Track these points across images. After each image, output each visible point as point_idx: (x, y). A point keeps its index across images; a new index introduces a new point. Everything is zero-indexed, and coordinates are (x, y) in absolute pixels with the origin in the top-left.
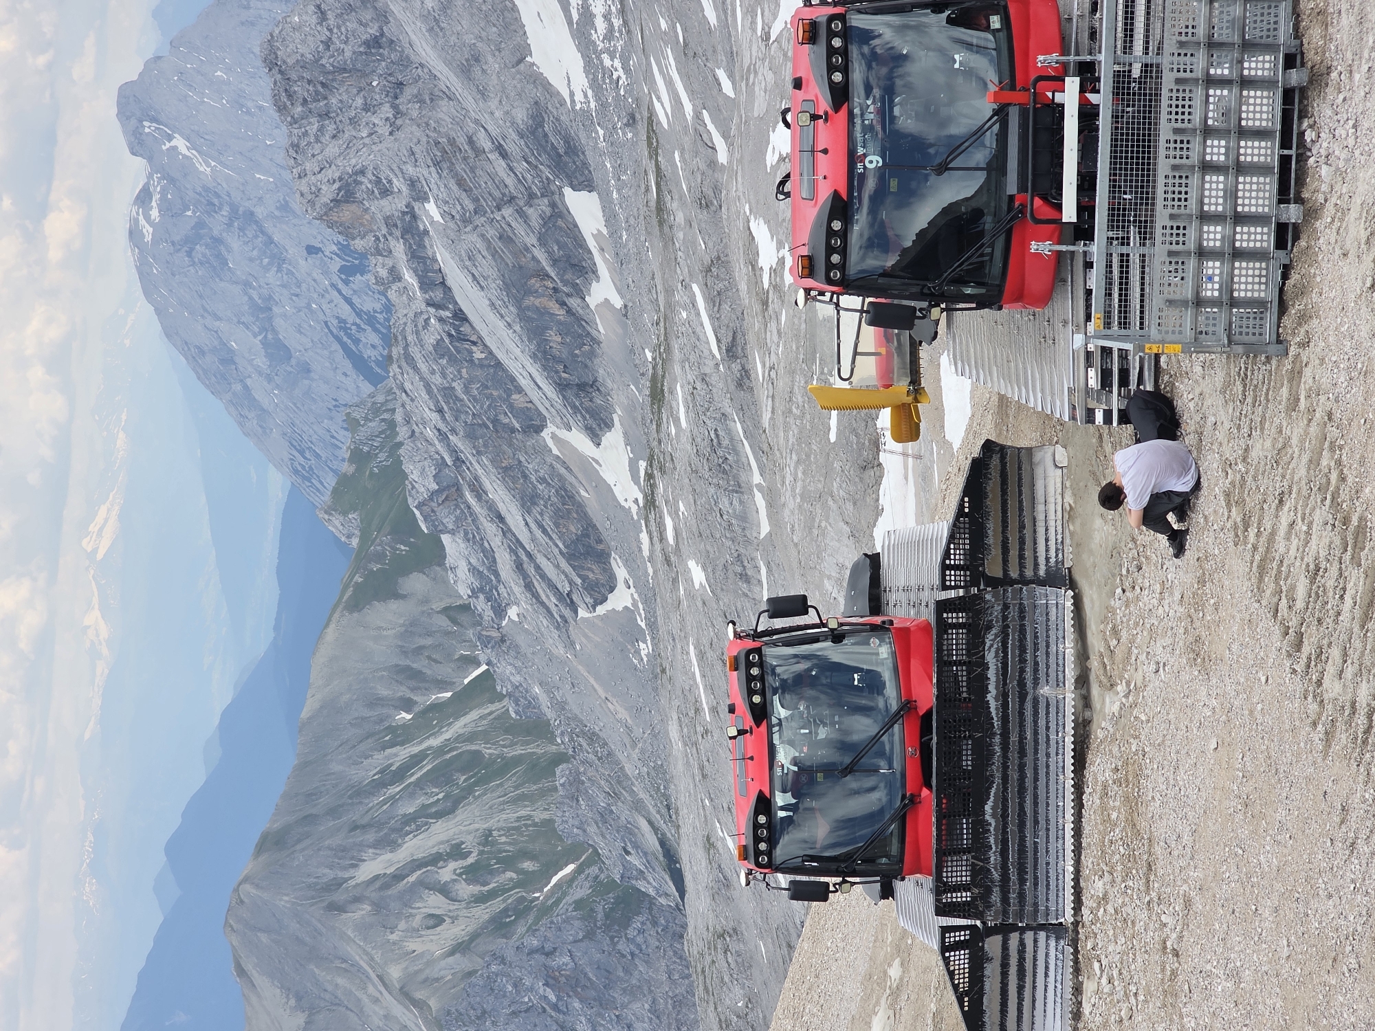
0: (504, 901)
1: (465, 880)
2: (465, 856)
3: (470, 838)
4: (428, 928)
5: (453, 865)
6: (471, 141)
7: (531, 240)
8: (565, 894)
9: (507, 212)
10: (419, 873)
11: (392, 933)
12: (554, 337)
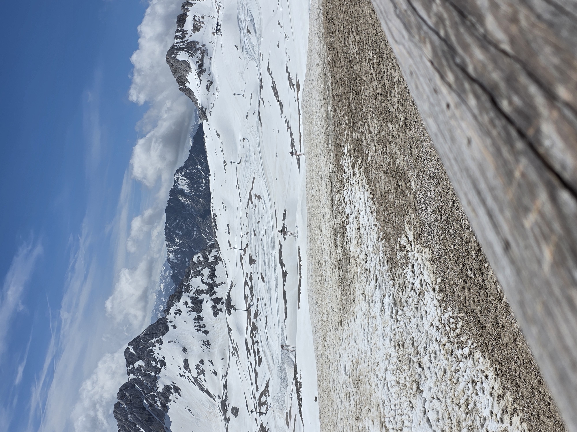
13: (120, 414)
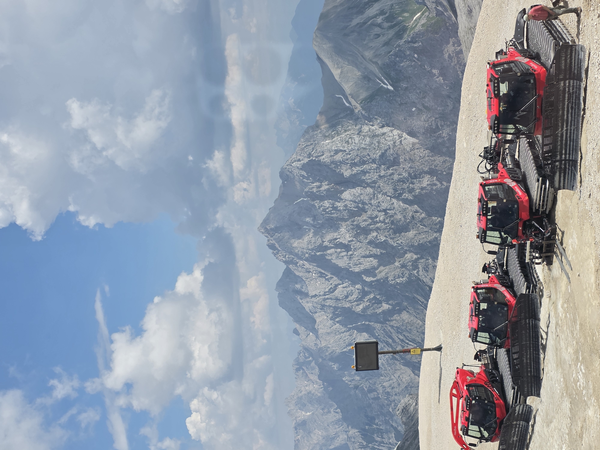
0: (399, 27)
1: (386, 22)
2: (385, 14)
3: (386, 7)
4: (376, 38)
5: (381, 17)
8: (418, 23)
10: (371, 21)
11: (364, 41)
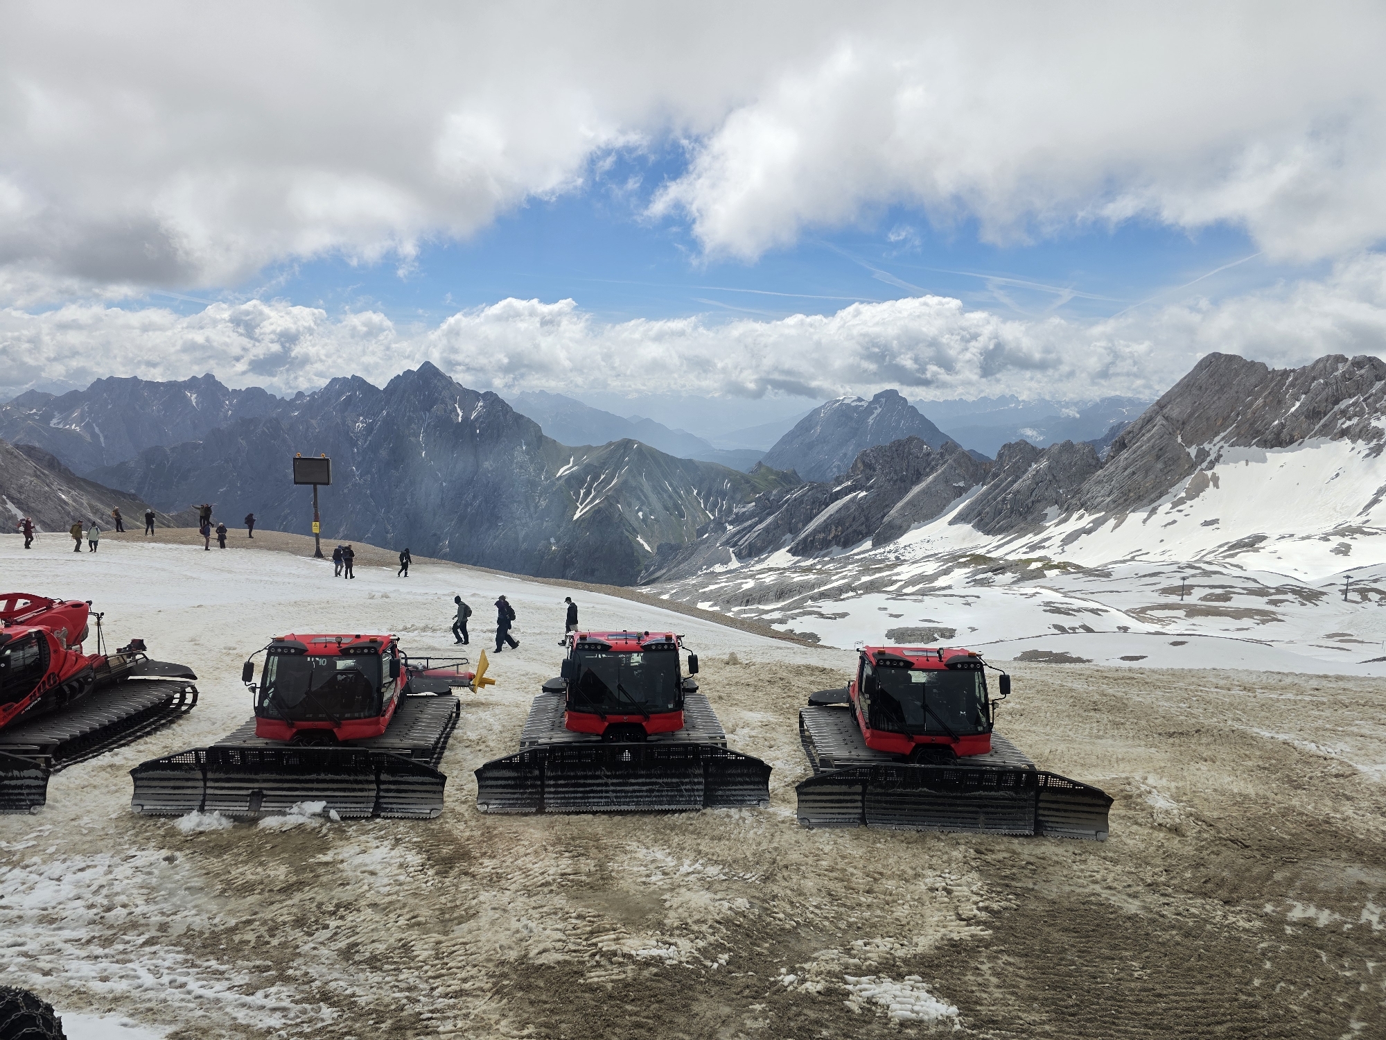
6: (887, 506)
7: (854, 527)
9: (863, 519)
12: (822, 536)
13: (1325, 367)
